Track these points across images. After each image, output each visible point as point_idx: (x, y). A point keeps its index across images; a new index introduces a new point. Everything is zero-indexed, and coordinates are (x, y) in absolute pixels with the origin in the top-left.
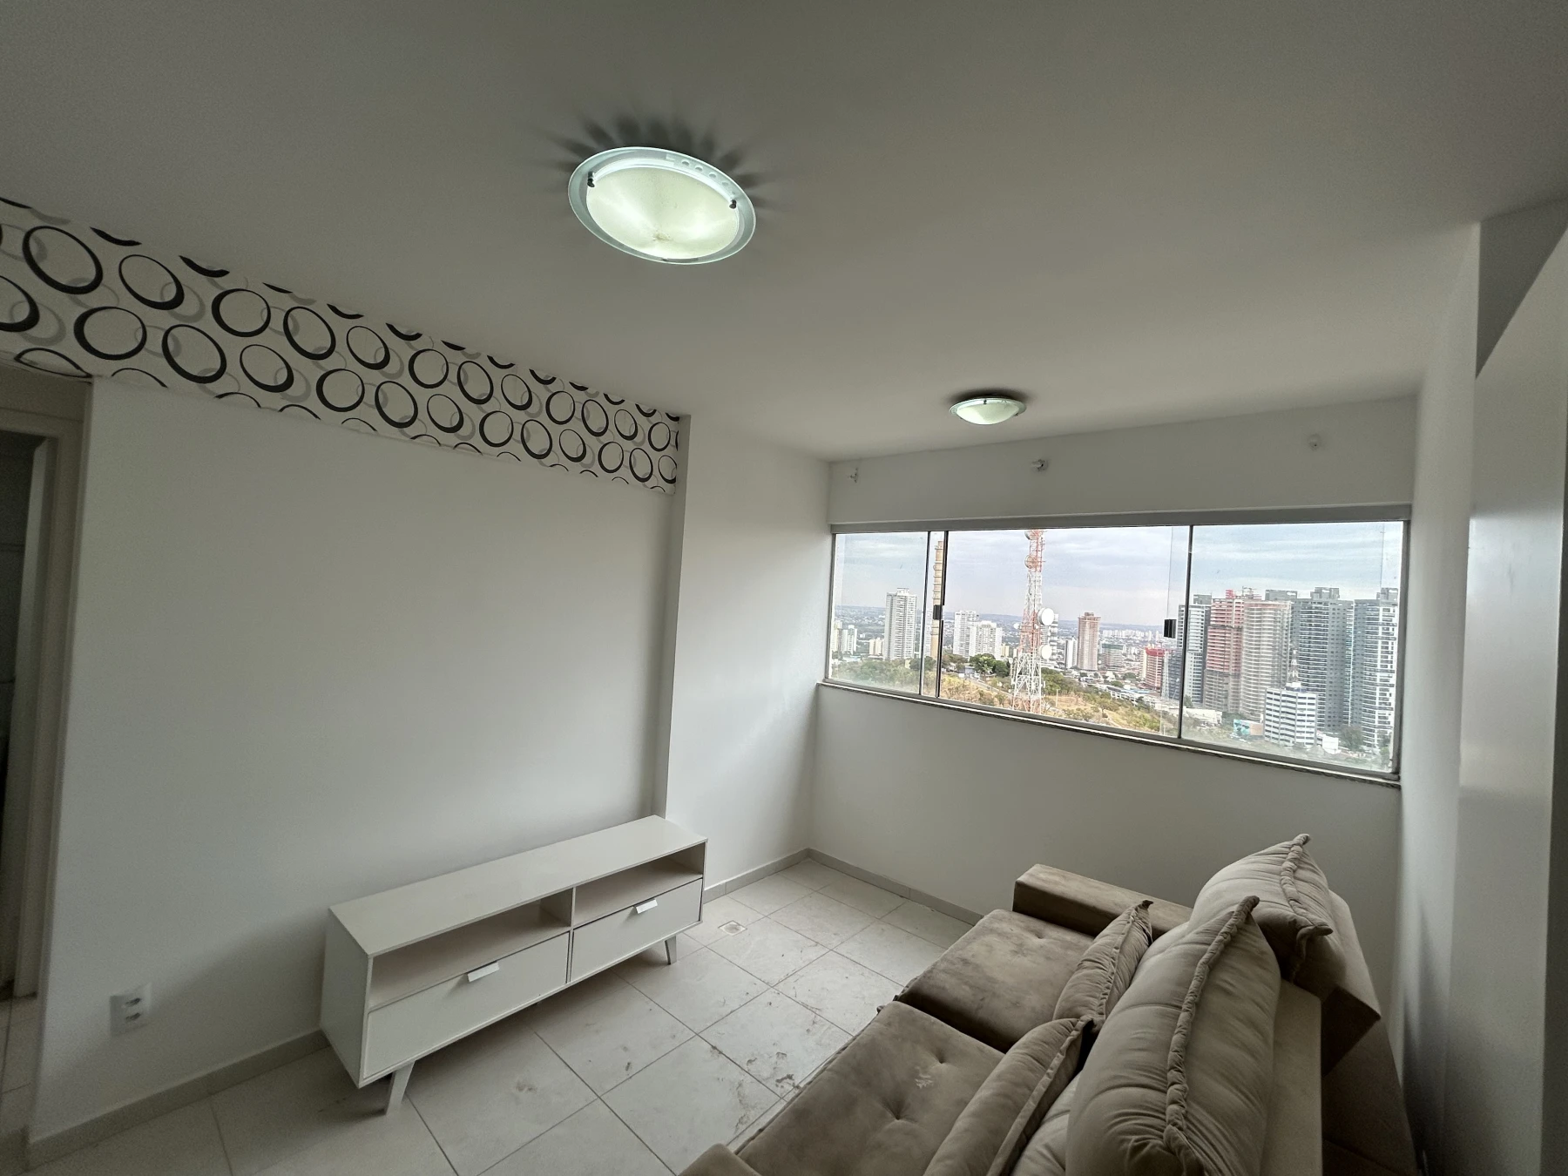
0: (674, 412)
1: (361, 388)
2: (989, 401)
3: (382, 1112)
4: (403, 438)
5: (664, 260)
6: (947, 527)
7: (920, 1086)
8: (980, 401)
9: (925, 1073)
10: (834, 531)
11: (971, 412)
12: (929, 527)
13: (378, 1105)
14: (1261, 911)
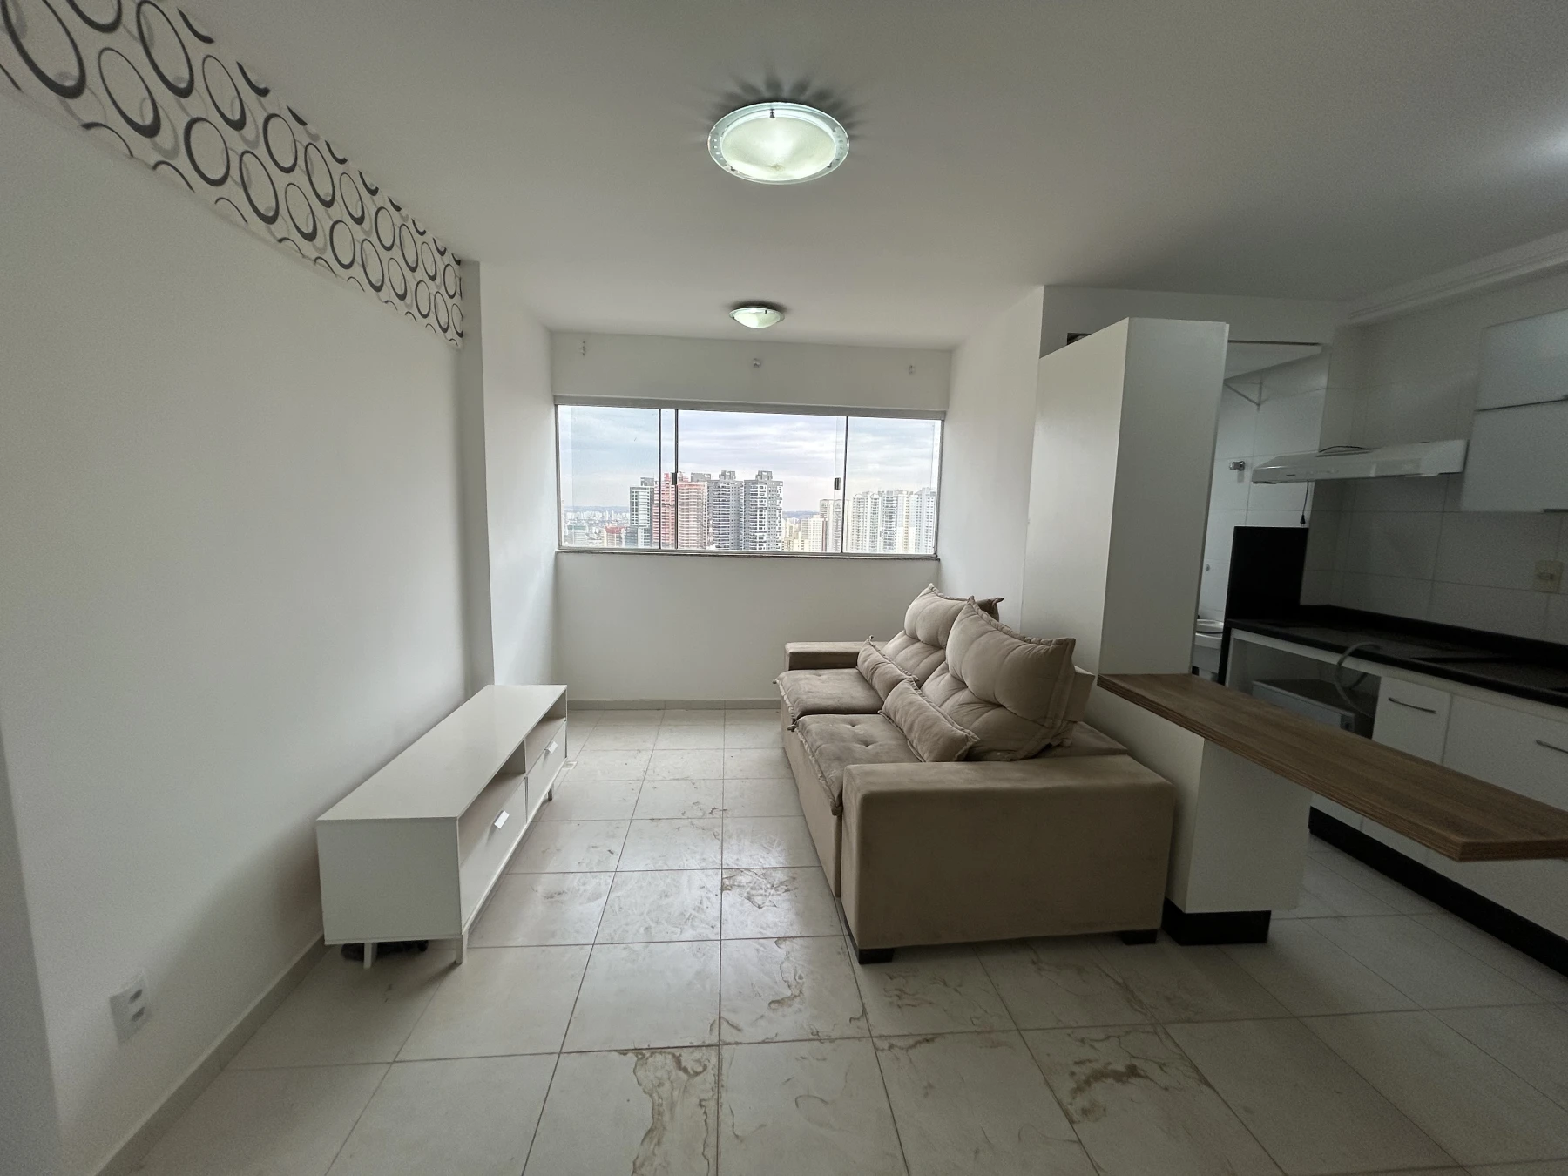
0: (461, 255)
1: (225, 152)
2: (769, 311)
3: (455, 964)
4: (269, 237)
6: (677, 406)
8: (763, 310)
9: (856, 730)
10: (557, 401)
12: (660, 405)
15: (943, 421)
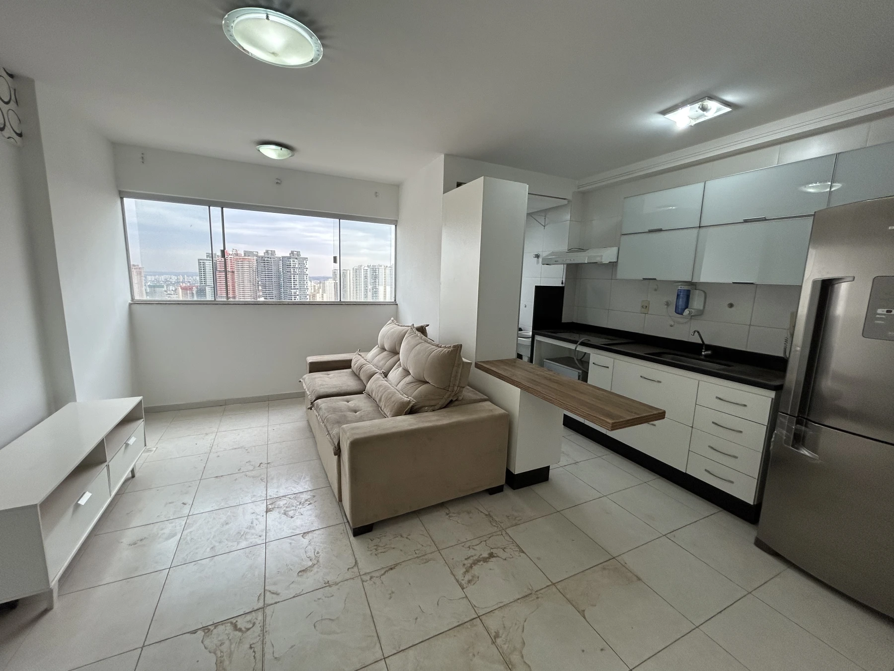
2: (283, 149)
6: (222, 205)
9: (349, 404)
10: (122, 195)
12: (210, 204)
15: (396, 226)
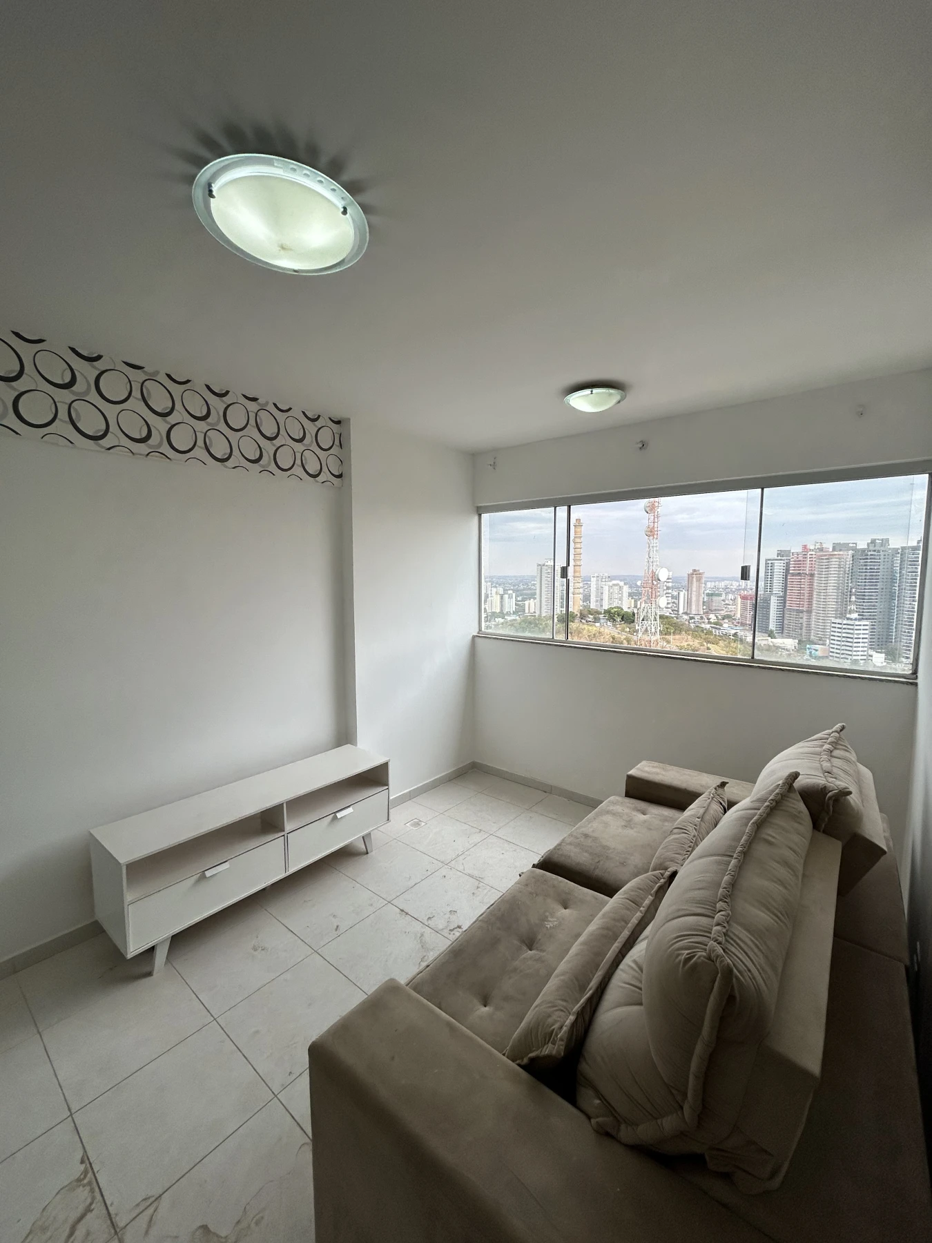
0: (336, 417)
1: (53, 405)
2: (595, 391)
3: (150, 974)
4: (99, 449)
5: (295, 271)
6: (569, 503)
7: (548, 926)
8: (588, 391)
9: (552, 917)
10: (479, 511)
11: (582, 402)
12: (555, 504)
13: (147, 969)
14: (798, 783)
